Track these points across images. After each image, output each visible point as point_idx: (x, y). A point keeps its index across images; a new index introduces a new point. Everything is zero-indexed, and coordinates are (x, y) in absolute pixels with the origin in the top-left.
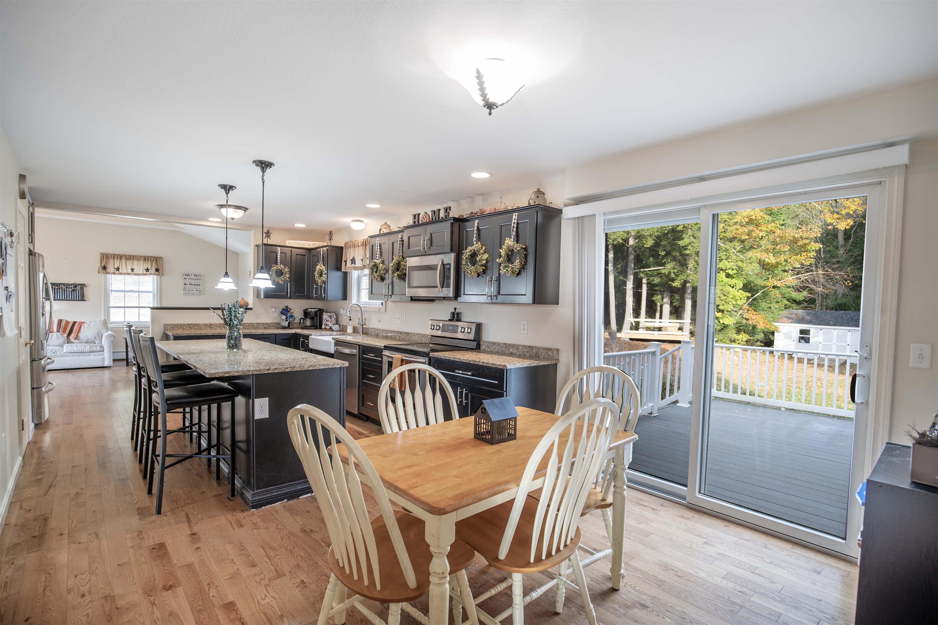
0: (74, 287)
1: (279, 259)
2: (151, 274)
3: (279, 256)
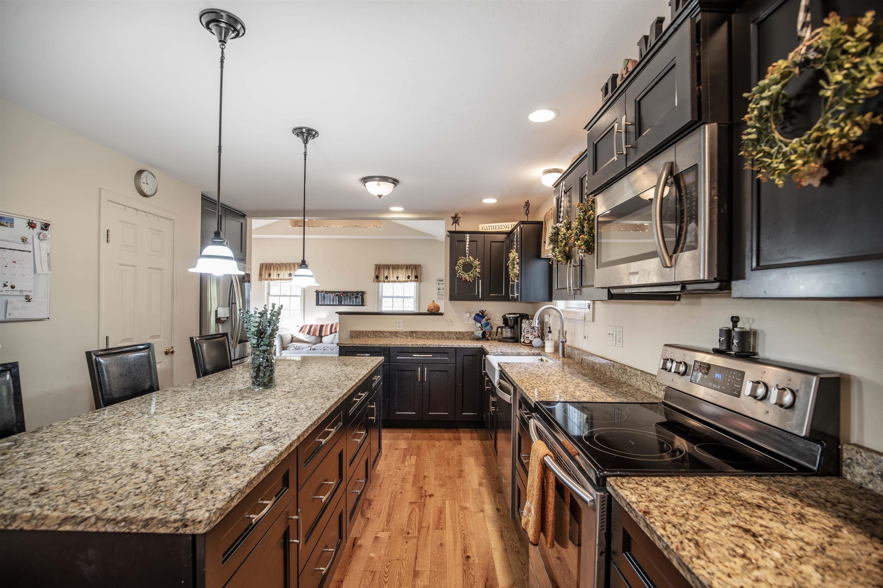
0: (357, 294)
1: (467, 249)
2: (411, 281)
3: (467, 246)
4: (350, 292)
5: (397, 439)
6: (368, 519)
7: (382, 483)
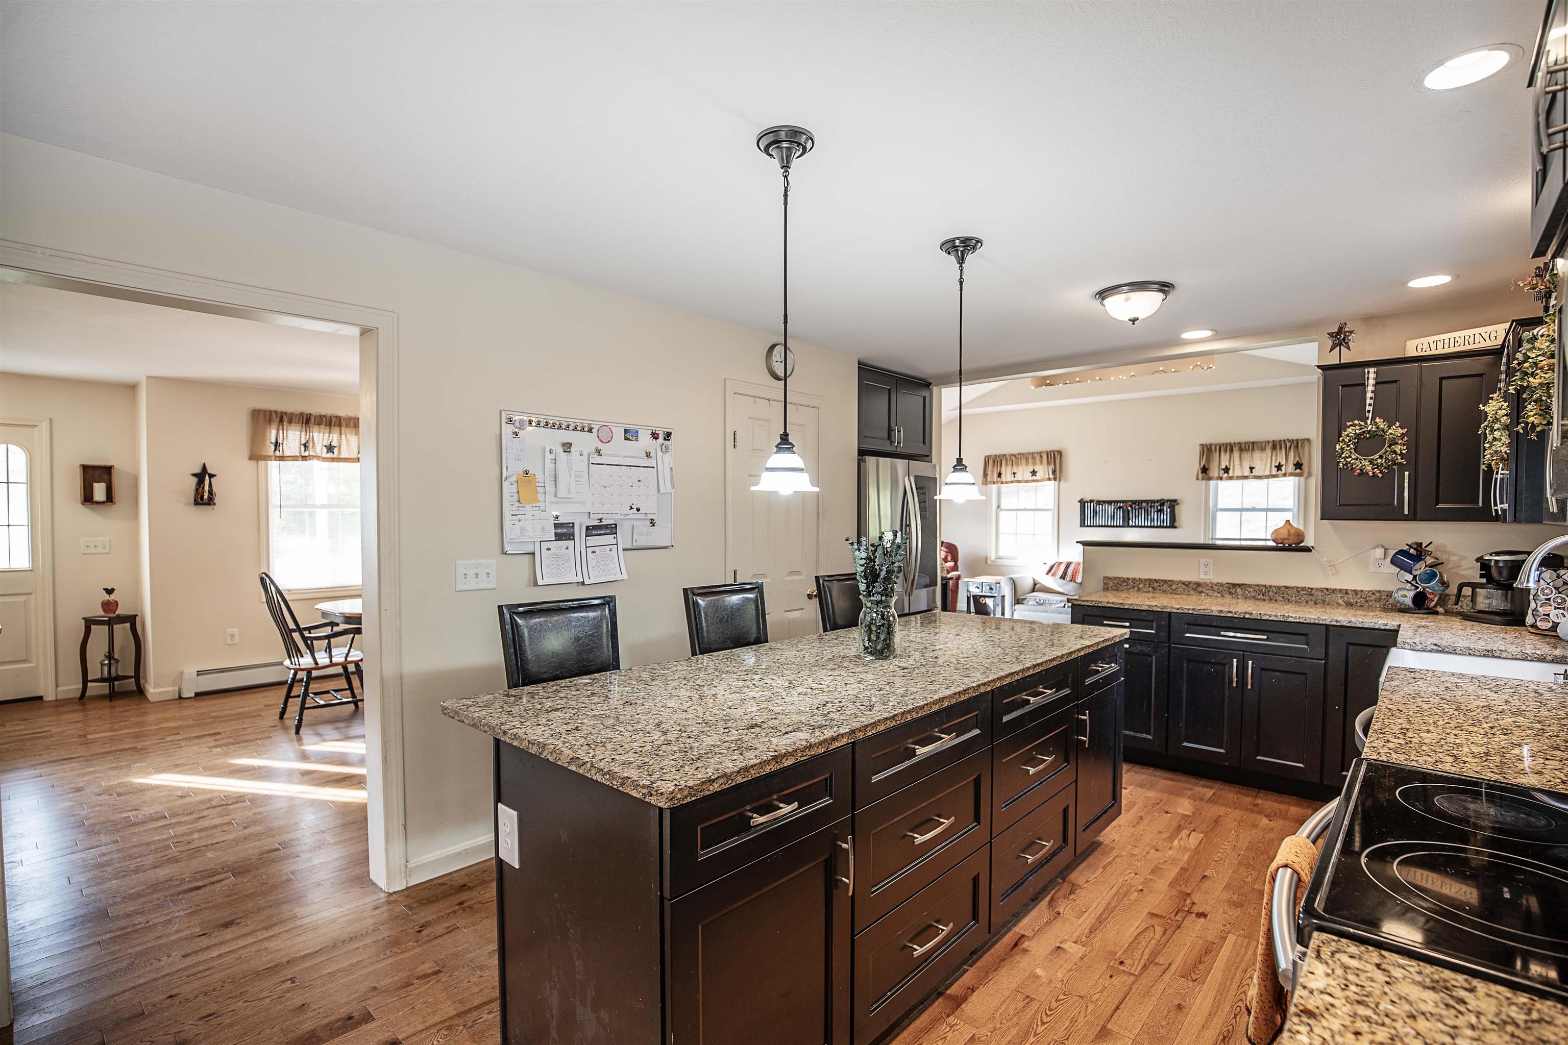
0: (1161, 505)
1: (1368, 401)
2: (1285, 475)
3: (1369, 395)
4: (1147, 502)
5: (1177, 793)
6: (1059, 914)
7: (1110, 863)
